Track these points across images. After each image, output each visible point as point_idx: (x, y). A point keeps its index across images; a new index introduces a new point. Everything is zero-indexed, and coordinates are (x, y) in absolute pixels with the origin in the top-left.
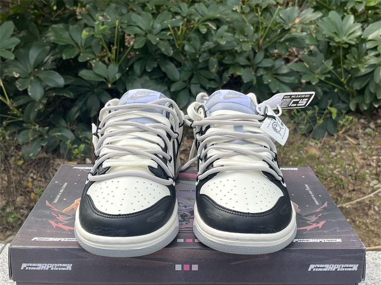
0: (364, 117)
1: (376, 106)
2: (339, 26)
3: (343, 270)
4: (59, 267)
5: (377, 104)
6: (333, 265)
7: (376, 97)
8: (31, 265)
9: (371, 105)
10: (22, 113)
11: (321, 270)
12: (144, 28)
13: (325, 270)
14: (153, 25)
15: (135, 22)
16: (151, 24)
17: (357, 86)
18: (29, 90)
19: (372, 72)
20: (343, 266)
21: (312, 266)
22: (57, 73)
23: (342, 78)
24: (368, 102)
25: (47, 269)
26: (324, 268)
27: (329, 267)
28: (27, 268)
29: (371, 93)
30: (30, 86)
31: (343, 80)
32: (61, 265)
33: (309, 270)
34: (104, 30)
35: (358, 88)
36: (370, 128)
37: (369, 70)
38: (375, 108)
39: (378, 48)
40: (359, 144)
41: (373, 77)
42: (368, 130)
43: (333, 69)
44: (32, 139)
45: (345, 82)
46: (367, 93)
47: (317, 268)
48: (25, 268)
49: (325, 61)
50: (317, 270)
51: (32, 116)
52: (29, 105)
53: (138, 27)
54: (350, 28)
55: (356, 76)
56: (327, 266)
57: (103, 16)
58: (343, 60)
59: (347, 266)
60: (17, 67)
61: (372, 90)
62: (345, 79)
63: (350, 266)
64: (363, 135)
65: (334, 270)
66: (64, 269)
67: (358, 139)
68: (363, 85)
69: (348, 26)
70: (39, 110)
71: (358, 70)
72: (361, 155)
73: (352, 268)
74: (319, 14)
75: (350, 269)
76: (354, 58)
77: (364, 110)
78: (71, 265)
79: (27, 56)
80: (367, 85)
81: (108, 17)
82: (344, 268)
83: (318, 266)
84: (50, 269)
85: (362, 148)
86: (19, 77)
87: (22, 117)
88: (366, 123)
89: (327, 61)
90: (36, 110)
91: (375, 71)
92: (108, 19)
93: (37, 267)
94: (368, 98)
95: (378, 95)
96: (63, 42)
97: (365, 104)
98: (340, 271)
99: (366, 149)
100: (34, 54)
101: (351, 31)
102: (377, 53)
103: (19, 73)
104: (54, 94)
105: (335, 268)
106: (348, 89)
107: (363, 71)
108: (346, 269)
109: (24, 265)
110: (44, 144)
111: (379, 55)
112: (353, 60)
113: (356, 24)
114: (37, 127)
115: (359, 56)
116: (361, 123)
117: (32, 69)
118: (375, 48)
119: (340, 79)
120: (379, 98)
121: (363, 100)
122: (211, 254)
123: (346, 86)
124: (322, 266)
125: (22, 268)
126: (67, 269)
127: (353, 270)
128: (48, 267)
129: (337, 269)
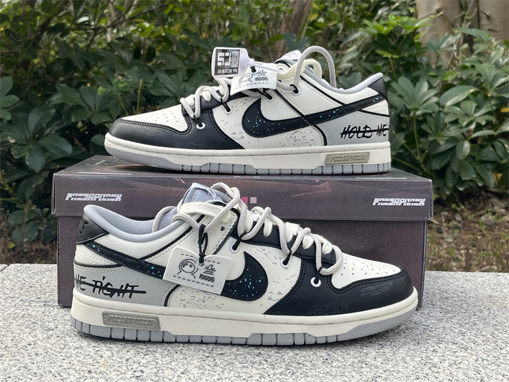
0: (447, 209)
1: (461, 189)
2: (410, 94)
3: (410, 204)
4: (108, 197)
6: (399, 199)
7: (460, 178)
8: (77, 195)
9: (455, 189)
10: (15, 191)
11: (386, 204)
12: (174, 91)
13: (390, 204)
14: (184, 88)
15: (163, 84)
16: (182, 87)
17: (436, 165)
18: (27, 158)
19: (454, 148)
20: (409, 200)
21: (376, 200)
22: (64, 140)
23: (417, 155)
24: (450, 185)
25: (95, 200)
26: (389, 202)
27: (394, 202)
28: (72, 199)
29: (454, 173)
30: (28, 154)
31: (418, 157)
32: (110, 195)
33: (374, 204)
34: (126, 87)
35: (438, 168)
36: (455, 220)
37: (449, 146)
38: (461, 192)
39: (459, 121)
40: (443, 238)
41: (455, 153)
42: (453, 223)
43: (406, 143)
44: (27, 220)
45: (421, 161)
46: (448, 174)
47: (382, 202)
48: (70, 199)
49: (397, 132)
50: (382, 204)
51: (28, 195)
52: (25, 181)
53: (166, 88)
54: (425, 95)
55: (435, 153)
56: (392, 200)
57: (122, 75)
58: (418, 139)
59: (414, 200)
60: (12, 131)
61: (455, 169)
62: (421, 157)
63: (417, 200)
64: (447, 229)
65: (400, 205)
66: (113, 200)
67: (441, 233)
68: (443, 164)
69: (421, 93)
70: (37, 187)
71: (435, 144)
72: (446, 249)
73: (419, 202)
75: (417, 204)
76: (431, 129)
77: (448, 196)
78: (121, 195)
79: (26, 121)
80: (449, 164)
81: (130, 77)
82: (410, 202)
83: (383, 200)
84: (97, 199)
85: (447, 242)
86: (15, 143)
87: (15, 197)
88: (450, 215)
89: (399, 134)
90: (34, 186)
91: (457, 148)
92: (129, 78)
93: (83, 197)
94: (450, 181)
95: (462, 176)
96: (73, 102)
97: (447, 188)
98: (406, 206)
99: (452, 243)
100: (34, 119)
101: (426, 99)
102: (458, 126)
103: (16, 139)
104: (58, 166)
105: (401, 202)
106: (425, 170)
107: (444, 145)
108: (413, 204)
109: (69, 195)
110: (41, 228)
111: (461, 128)
112: (430, 132)
113: (430, 90)
114: (34, 207)
115: (437, 126)
116: (445, 216)
117: (32, 135)
118: (456, 122)
119: (415, 156)
120: (463, 179)
121: (445, 184)
122: (270, 185)
123: (422, 166)
124: (387, 200)
125: (67, 199)
126: (116, 200)
127: (420, 205)
128: (96, 197)
129: (403, 204)
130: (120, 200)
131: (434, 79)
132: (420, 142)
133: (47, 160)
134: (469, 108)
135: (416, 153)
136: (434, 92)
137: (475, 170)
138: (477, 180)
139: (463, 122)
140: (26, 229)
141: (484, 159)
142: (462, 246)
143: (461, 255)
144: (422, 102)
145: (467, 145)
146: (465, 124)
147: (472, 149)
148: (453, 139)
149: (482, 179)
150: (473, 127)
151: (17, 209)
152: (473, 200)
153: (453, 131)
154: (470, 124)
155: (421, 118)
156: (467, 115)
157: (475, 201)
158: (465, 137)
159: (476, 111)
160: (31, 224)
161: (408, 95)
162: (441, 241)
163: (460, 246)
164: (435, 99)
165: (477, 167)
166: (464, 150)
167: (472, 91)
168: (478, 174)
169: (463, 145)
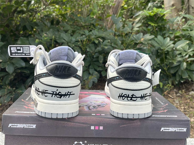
0: (176, 88)
1: (182, 82)
2: (162, 42)
4: (29, 126)
5: (182, 81)
6: (173, 128)
7: (182, 77)
8: (14, 125)
9: (179, 81)
10: (2, 81)
11: (167, 131)
12: (67, 40)
13: (169, 131)
14: (71, 39)
15: (62, 37)
17: (172, 72)
18: (7, 68)
20: (178, 129)
21: (162, 129)
22: (22, 60)
23: (165, 67)
24: (178, 79)
25: (22, 127)
26: (169, 130)
27: (172, 129)
29: (179, 75)
30: (7, 66)
31: (165, 68)
32: (30, 125)
33: (161, 130)
34: (47, 39)
37: (178, 64)
38: (182, 83)
39: (182, 54)
40: (174, 101)
41: (180, 67)
42: (178, 94)
43: (160, 63)
44: (6, 93)
45: (166, 70)
46: (177, 75)
49: (156, 58)
50: (165, 131)
51: (7, 82)
53: (64, 39)
54: (168, 43)
55: (171, 66)
56: (170, 128)
57: (46, 34)
59: (181, 129)
61: (180, 74)
62: (166, 68)
64: (176, 97)
65: (174, 131)
68: (175, 71)
70: (11, 79)
71: (172, 63)
73: (183, 130)
74: (153, 36)
75: (182, 131)
76: (171, 57)
77: (176, 84)
80: (177, 71)
81: (49, 34)
82: (179, 130)
83: (166, 128)
84: (24, 127)
85: (176, 103)
86: (2, 62)
87: (2, 83)
88: (177, 91)
89: (157, 59)
90: (9, 79)
91: (181, 65)
92: (49, 35)
93: (17, 126)
94: (178, 78)
95: (183, 76)
97: (177, 81)
98: (177, 132)
99: (178, 103)
101: (168, 45)
102: (181, 56)
103: (2, 60)
104: (19, 71)
106: (168, 73)
107: (175, 64)
108: (180, 131)
109: (10, 125)
110: (12, 97)
111: (183, 57)
112: (170, 58)
113: (171, 41)
114: (9, 88)
115: (173, 56)
116: (175, 91)
117: (9, 58)
118: (180, 54)
119: (163, 68)
120: (183, 77)
121: (176, 79)
122: (110, 120)
123: (167, 72)
124: (168, 128)
125: (9, 127)
126: (33, 128)
127: (184, 131)
128: (23, 126)
129: (175, 131)
130: (35, 128)
132: (165, 61)
133: (15, 68)
134: (186, 49)
137: (188, 74)
138: (189, 78)
139: (183, 54)
140: (5, 97)
141: (192, 69)
142: (182, 105)
143: (181, 109)
144: (167, 46)
145: (185, 64)
146: (184, 55)
147: (187, 65)
148: (180, 61)
149: (191, 78)
150: (187, 56)
151: (3, 88)
152: (186, 84)
153: (179, 58)
154: (186, 55)
155: (166, 52)
156: (185, 51)
157: (187, 85)
158: (184, 61)
159: (189, 49)
160: (8, 95)
161: (161, 43)
162: (173, 102)
163: (181, 105)
164: (172, 45)
165: (189, 72)
166: (184, 66)
167: (188, 42)
168: (189, 76)
169: (183, 64)
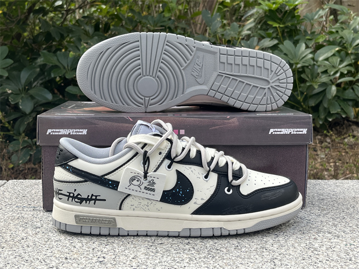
0: (320, 134)
1: (330, 120)
2: (293, 52)
3: (296, 133)
4: (77, 132)
5: (330, 118)
6: (288, 129)
7: (329, 112)
8: (55, 130)
9: (326, 120)
10: (13, 127)
11: (279, 133)
13: (281, 133)
17: (312, 103)
18: (20, 103)
19: (325, 90)
20: (295, 130)
21: (271, 130)
22: (46, 90)
23: (298, 96)
24: (322, 117)
25: (68, 134)
26: (281, 131)
27: (285, 131)
28: (51, 134)
29: (325, 109)
30: (21, 101)
31: (299, 98)
32: (78, 130)
33: (270, 133)
35: (313, 105)
36: (326, 142)
37: (321, 89)
38: (330, 122)
39: (328, 71)
40: (317, 155)
41: (325, 94)
42: (325, 144)
44: (21, 147)
45: (301, 100)
46: (321, 109)
47: (275, 131)
48: (50, 133)
50: (275, 133)
51: (22, 129)
52: (19, 120)
54: (303, 53)
55: (311, 94)
56: (283, 130)
57: (87, 43)
58: (299, 84)
59: (299, 130)
60: (9, 85)
61: (326, 105)
62: (301, 98)
63: (301, 130)
64: (320, 148)
65: (289, 133)
66: (81, 133)
67: (316, 151)
68: (317, 102)
69: (300, 52)
70: (29, 123)
71: (311, 87)
72: (320, 163)
74: (275, 42)
75: (301, 133)
76: (308, 77)
77: (320, 125)
78: (87, 130)
79: (19, 77)
80: (321, 101)
84: (70, 133)
85: (320, 157)
86: (12, 93)
87: (13, 131)
88: (322, 138)
90: (26, 123)
91: (327, 90)
94: (322, 114)
95: (331, 110)
96: (52, 63)
97: (320, 119)
98: (293, 134)
99: (324, 158)
100: (24, 75)
101: (304, 56)
102: (328, 75)
103: (12, 90)
104: (43, 109)
105: (289, 131)
106: (304, 106)
107: (317, 89)
108: (298, 133)
109: (49, 131)
110: (32, 153)
111: (330, 76)
112: (307, 79)
113: (307, 50)
114: (26, 139)
115: (312, 75)
116: (318, 139)
117: (23, 87)
118: (326, 72)
119: (297, 97)
120: (332, 112)
121: (319, 117)
122: (194, 120)
123: (302, 104)
124: (279, 130)
125: (48, 134)
126: (83, 134)
127: (303, 133)
128: (68, 132)
129: (291, 133)
130: (86, 134)
131: (310, 42)
132: (300, 87)
133: (34, 105)
134: (335, 61)
135: (298, 95)
136: (309, 51)
137: (340, 106)
138: (341, 113)
139: (331, 71)
140: (21, 154)
141: (346, 98)
142: (331, 161)
143: (331, 166)
144: (301, 58)
145: (334, 88)
146: (332, 73)
147: (338, 91)
148: (324, 84)
149: (345, 113)
150: (338, 75)
151: (15, 140)
152: (338, 127)
153: (324, 79)
154: (336, 73)
155: (300, 70)
156: (334, 67)
157: (340, 128)
158: (332, 82)
159: (340, 64)
160: (24, 150)
161: (291, 53)
162: (316, 157)
163: (330, 160)
164: (311, 56)
165: (341, 104)
166: (332, 92)
167: (337, 49)
168: (342, 109)
169: (331, 88)
